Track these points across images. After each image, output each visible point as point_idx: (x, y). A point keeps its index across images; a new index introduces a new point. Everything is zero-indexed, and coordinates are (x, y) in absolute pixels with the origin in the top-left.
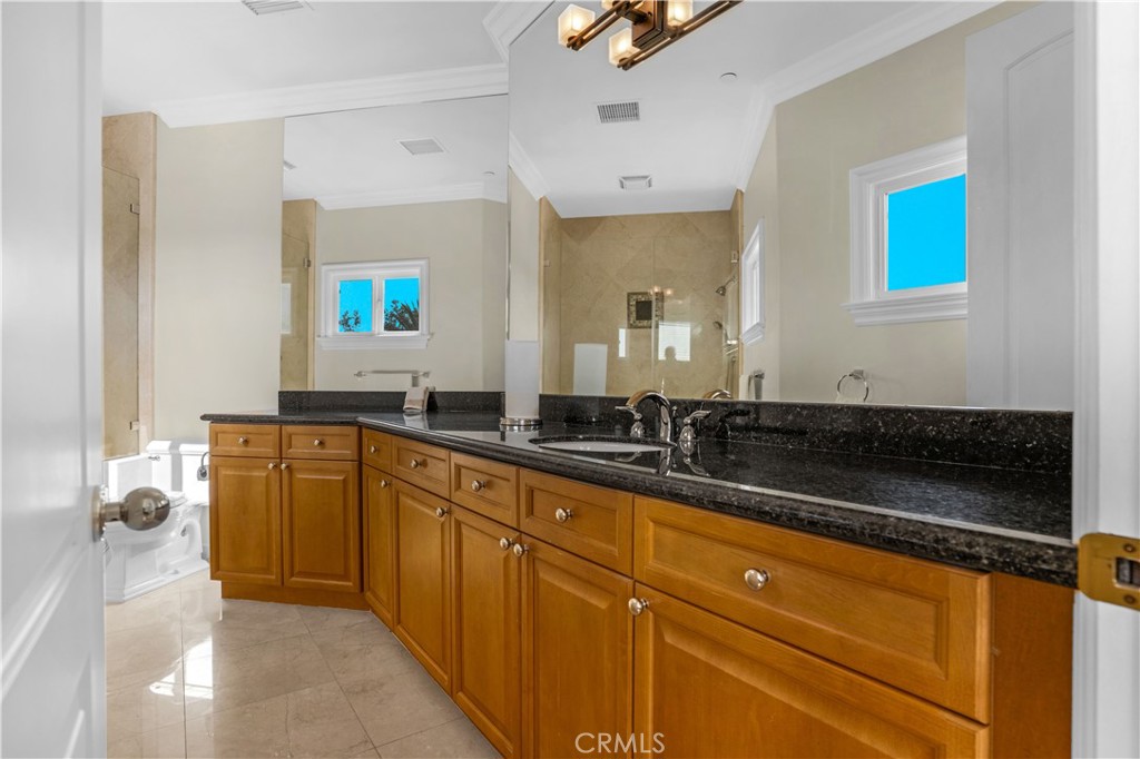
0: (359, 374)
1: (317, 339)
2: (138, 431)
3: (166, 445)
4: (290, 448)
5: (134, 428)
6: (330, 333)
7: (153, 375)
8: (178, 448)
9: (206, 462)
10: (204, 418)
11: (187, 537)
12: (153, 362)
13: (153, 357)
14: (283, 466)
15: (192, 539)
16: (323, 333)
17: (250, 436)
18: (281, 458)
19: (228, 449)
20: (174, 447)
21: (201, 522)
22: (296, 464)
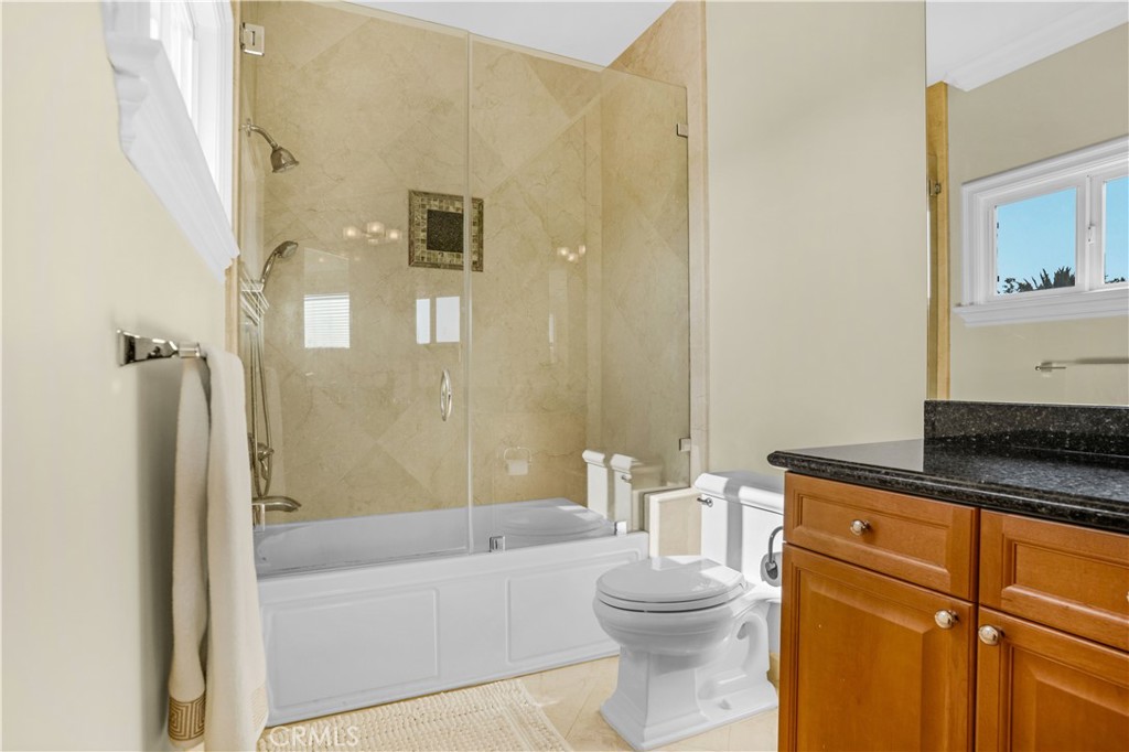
0: (1046, 366)
1: (954, 310)
2: (689, 453)
3: (721, 482)
4: (1011, 580)
5: (685, 448)
6: (980, 297)
7: (707, 371)
8: (736, 491)
9: (778, 547)
10: (775, 458)
11: (746, 640)
12: (707, 351)
13: (707, 343)
14: (987, 633)
15: (753, 648)
16: (966, 300)
17: (878, 517)
18: (977, 604)
19: (824, 536)
20: (731, 490)
21: (769, 619)
22: (1031, 636)
